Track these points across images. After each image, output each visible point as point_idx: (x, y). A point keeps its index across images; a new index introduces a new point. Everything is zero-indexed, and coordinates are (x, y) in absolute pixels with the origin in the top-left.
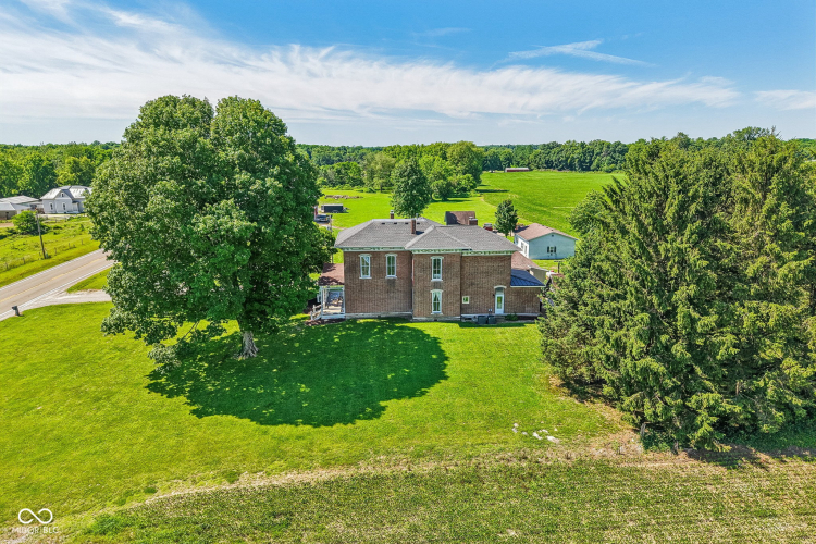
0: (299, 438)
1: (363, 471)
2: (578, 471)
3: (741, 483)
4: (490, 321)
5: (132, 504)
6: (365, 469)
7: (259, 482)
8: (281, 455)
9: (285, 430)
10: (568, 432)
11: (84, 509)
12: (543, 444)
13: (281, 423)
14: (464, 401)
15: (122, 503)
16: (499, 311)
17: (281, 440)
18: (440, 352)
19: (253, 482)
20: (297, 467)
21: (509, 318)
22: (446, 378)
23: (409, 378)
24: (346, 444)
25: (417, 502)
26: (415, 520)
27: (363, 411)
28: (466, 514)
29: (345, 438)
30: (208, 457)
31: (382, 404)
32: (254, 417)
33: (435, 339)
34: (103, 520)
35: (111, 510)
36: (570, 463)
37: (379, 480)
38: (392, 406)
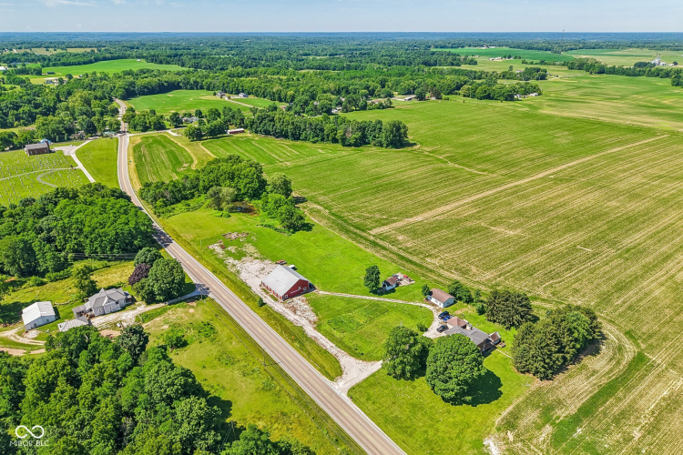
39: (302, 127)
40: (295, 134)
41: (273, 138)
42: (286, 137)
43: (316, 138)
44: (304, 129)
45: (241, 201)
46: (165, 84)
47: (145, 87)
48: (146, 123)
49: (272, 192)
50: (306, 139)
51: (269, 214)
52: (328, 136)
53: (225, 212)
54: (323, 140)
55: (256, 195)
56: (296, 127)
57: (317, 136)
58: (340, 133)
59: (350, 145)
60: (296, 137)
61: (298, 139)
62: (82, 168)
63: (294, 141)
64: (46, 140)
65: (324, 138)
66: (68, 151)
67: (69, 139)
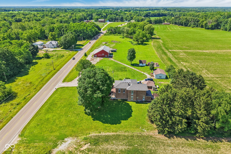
0: (109, 126)
1: (118, 134)
2: (147, 137)
3: (169, 141)
4: (142, 102)
5: (88, 136)
6: (118, 133)
7: (104, 134)
8: (106, 130)
9: (106, 125)
10: (148, 129)
11: (82, 136)
12: (144, 131)
13: (106, 123)
14: (134, 122)
15: (86, 135)
16: (144, 100)
17: (106, 127)
18: (132, 110)
19: (103, 134)
20: (109, 132)
21: (145, 101)
22: (132, 116)
23: (125, 116)
24: (115, 129)
25: (124, 139)
26: (124, 142)
27: (118, 122)
28: (131, 142)
29: (115, 127)
30: (96, 129)
31: (121, 121)
32: (102, 122)
33: (131, 106)
34: (85, 138)
35: (85, 136)
36: (147, 135)
37: (120, 135)
38: (122, 121)
39: (190, 20)
40: (186, 24)
41: (177, 25)
42: (182, 25)
43: (194, 26)
50: (190, 26)
52: (200, 24)
53: (123, 36)
56: (187, 21)
57: (195, 24)
59: (208, 29)
61: (187, 26)
62: (106, 26)
63: (185, 27)
64: (108, 21)
65: (198, 26)
66: (109, 23)
67: (114, 21)
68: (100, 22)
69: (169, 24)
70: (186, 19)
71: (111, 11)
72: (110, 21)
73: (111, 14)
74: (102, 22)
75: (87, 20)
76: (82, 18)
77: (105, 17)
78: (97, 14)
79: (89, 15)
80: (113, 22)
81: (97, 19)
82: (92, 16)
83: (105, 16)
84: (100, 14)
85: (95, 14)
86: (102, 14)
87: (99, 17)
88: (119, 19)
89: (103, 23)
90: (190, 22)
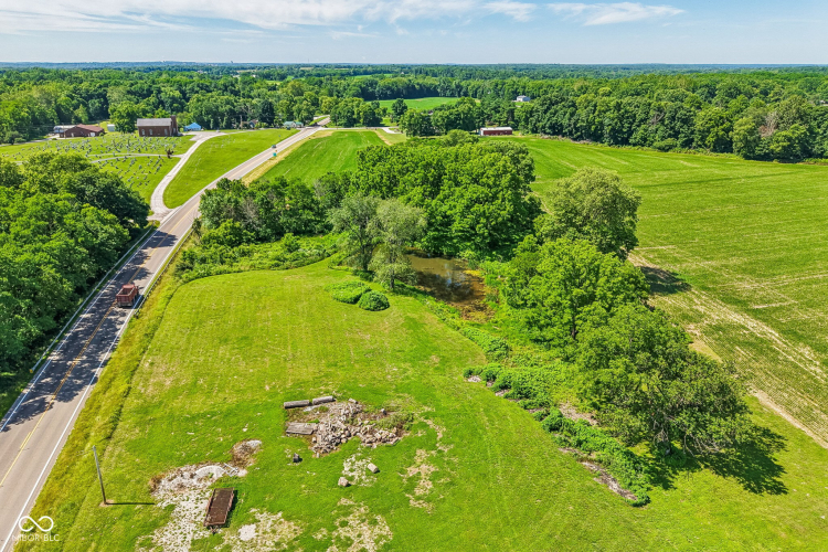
39: (640, 115)
40: (620, 131)
41: (567, 140)
42: (596, 137)
43: (670, 141)
44: (643, 121)
45: (450, 256)
46: (417, 87)
47: (389, 88)
48: (353, 113)
49: (554, 235)
50: (644, 142)
51: (531, 323)
52: (704, 133)
53: (378, 288)
54: (688, 144)
55: (498, 243)
56: (625, 116)
57: (676, 135)
58: (741, 126)
59: (767, 157)
60: (620, 138)
61: (625, 142)
62: (184, 158)
63: (614, 148)
64: (195, 125)
65: (692, 140)
66: (201, 137)
67: (229, 126)
68: (148, 135)
69: (509, 133)
70: (618, 107)
71: (202, 77)
72: (206, 126)
73: (208, 91)
74: (158, 132)
75: (78, 121)
76: (43, 114)
77: (178, 105)
78: (129, 92)
79: (91, 97)
80: (223, 133)
81: (132, 116)
82: (106, 102)
83: (174, 99)
84: (149, 93)
85: (121, 88)
86: (159, 91)
87: (142, 105)
88: (250, 114)
89: (166, 142)
90: (642, 120)
